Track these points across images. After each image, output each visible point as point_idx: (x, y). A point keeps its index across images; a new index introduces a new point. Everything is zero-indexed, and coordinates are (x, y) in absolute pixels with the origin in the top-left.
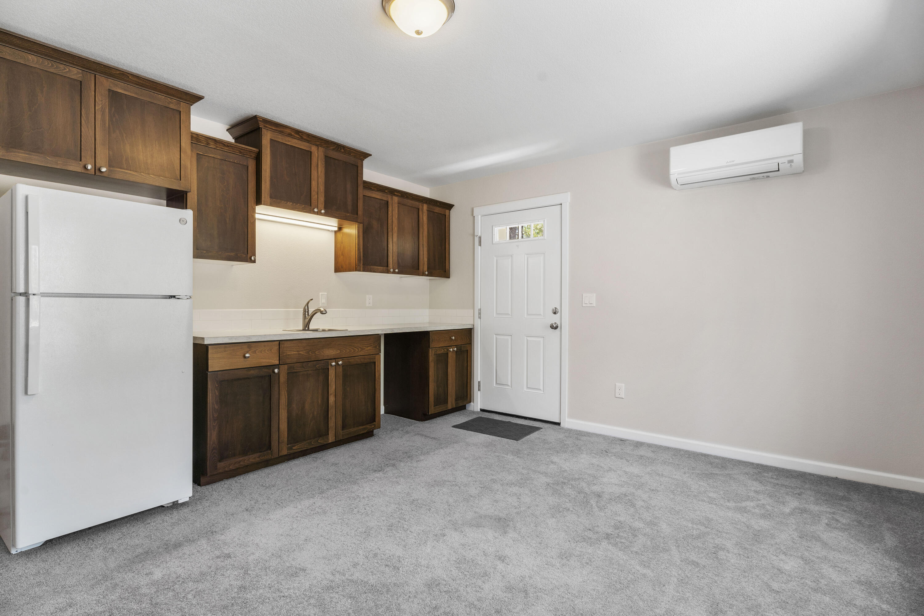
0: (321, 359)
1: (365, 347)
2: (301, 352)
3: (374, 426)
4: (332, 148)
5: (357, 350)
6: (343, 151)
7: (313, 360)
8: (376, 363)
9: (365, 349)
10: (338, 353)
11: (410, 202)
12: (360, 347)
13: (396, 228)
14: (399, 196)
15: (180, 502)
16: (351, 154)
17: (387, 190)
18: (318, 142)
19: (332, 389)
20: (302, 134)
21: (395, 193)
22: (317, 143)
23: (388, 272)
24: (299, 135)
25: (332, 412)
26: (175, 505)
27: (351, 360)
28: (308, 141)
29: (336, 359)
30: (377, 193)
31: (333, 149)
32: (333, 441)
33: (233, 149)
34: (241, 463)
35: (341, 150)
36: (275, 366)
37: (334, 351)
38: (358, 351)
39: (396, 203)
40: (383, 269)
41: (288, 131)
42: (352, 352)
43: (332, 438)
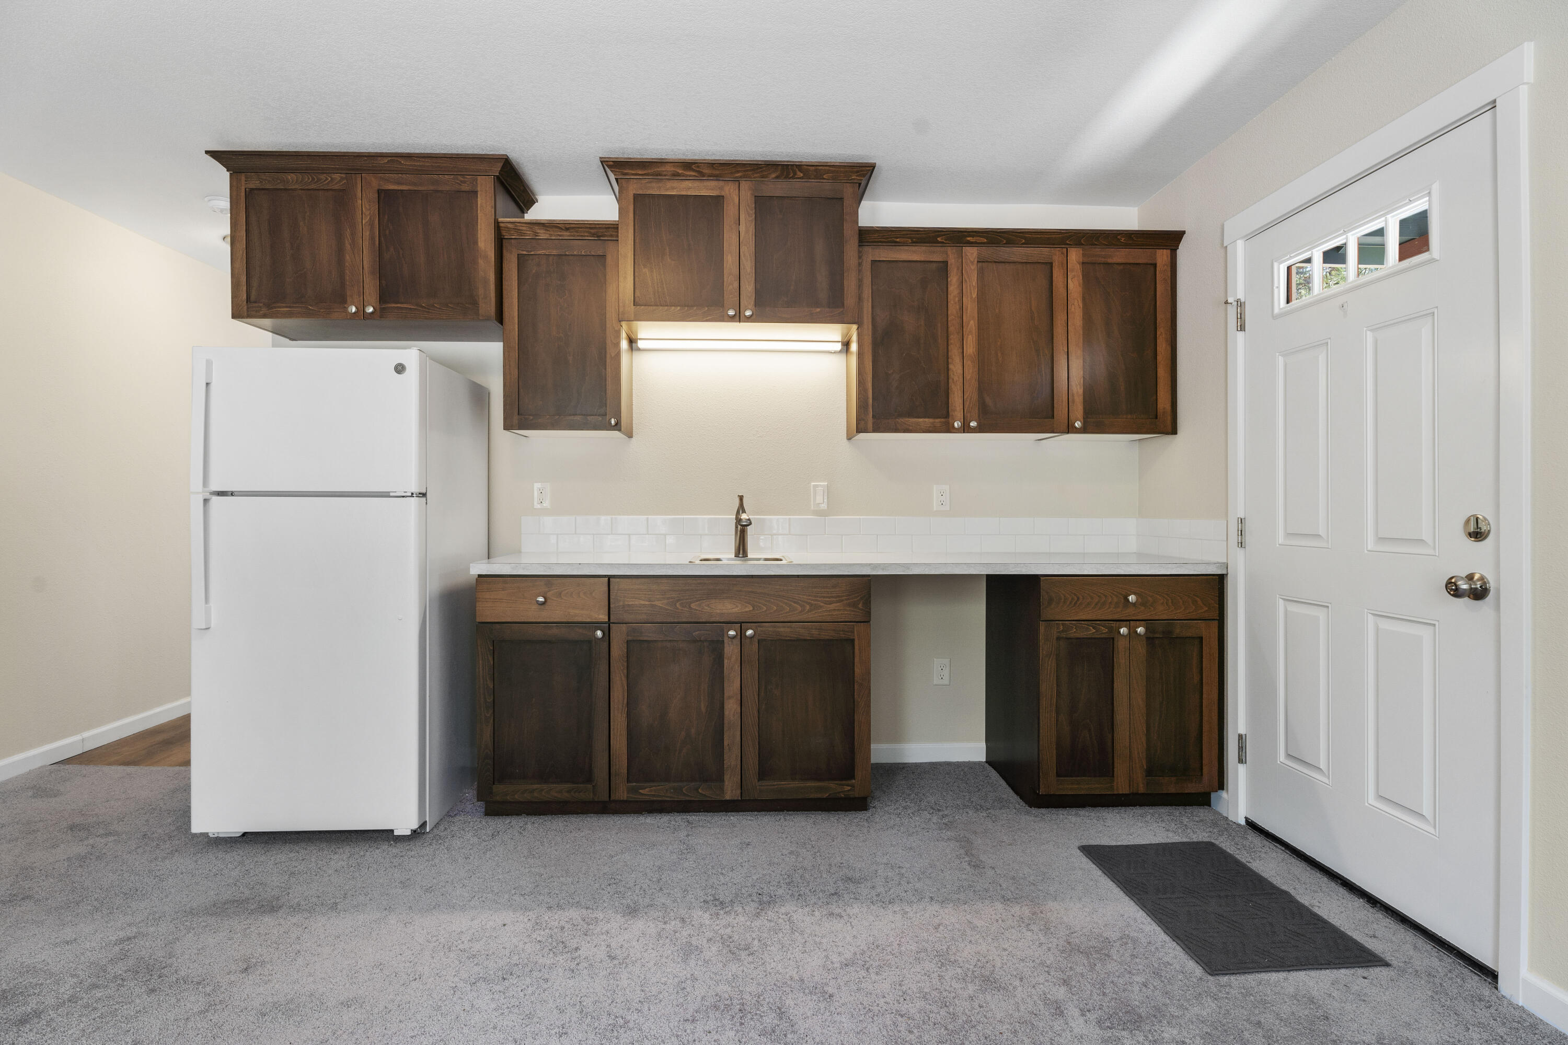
0: (704, 620)
1: (822, 604)
2: (657, 603)
3: (849, 788)
4: (773, 176)
5: (799, 608)
6: (802, 175)
7: (684, 620)
8: (856, 643)
9: (821, 607)
10: (746, 612)
11: (1019, 253)
12: (809, 603)
13: (972, 322)
14: (984, 243)
15: (396, 834)
16: (825, 177)
17: (939, 236)
18: (738, 172)
19: (732, 686)
20: (698, 167)
21: (968, 239)
22: (737, 175)
23: (949, 429)
24: (694, 170)
25: (732, 737)
26: (385, 836)
27: (782, 630)
28: (717, 177)
29: (742, 625)
30: (914, 248)
31: (777, 177)
32: (736, 798)
33: (577, 232)
34: (536, 794)
35: (795, 174)
36: (597, 625)
37: (737, 607)
38: (801, 612)
39: (972, 263)
40: (935, 422)
41: (669, 168)
42: (786, 613)
43: (732, 791)
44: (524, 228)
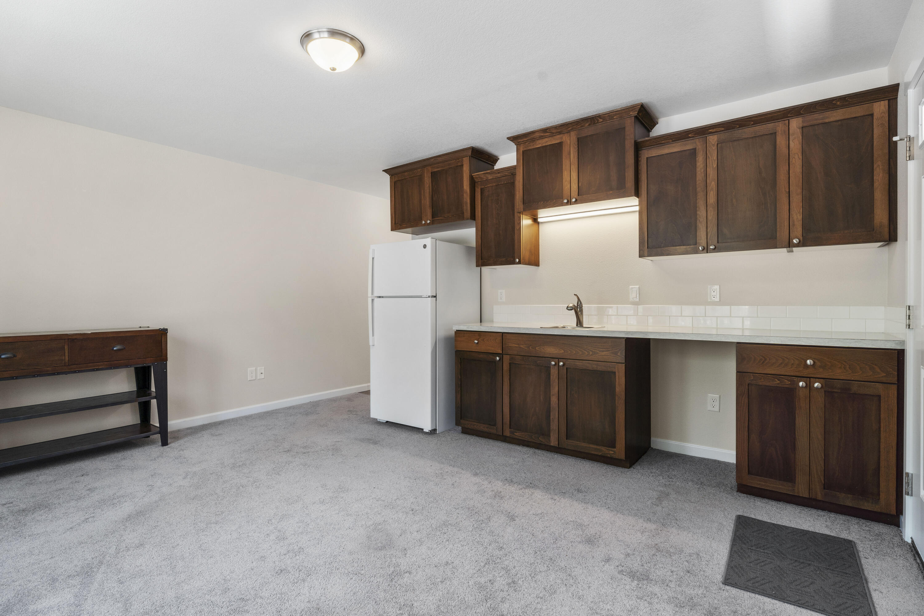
0: (542, 356)
1: (599, 352)
2: (521, 346)
3: (613, 452)
4: (587, 125)
5: (587, 353)
6: (602, 120)
7: (533, 355)
8: (617, 374)
9: (598, 353)
10: (561, 353)
11: (748, 132)
12: (592, 351)
13: (713, 183)
14: (723, 131)
15: (424, 430)
16: (614, 118)
17: (689, 134)
18: (569, 127)
19: (554, 390)
20: (550, 130)
21: (710, 131)
22: (569, 129)
23: (696, 252)
24: (548, 132)
25: (554, 415)
26: (419, 430)
27: (578, 363)
28: (560, 133)
29: (559, 359)
30: (673, 145)
31: (589, 125)
32: (556, 446)
33: (503, 173)
34: (475, 427)
35: (598, 120)
36: (498, 354)
37: (557, 350)
38: (587, 355)
39: (713, 145)
40: (687, 248)
41: (537, 135)
42: (580, 355)
43: (554, 442)
44: (482, 176)
